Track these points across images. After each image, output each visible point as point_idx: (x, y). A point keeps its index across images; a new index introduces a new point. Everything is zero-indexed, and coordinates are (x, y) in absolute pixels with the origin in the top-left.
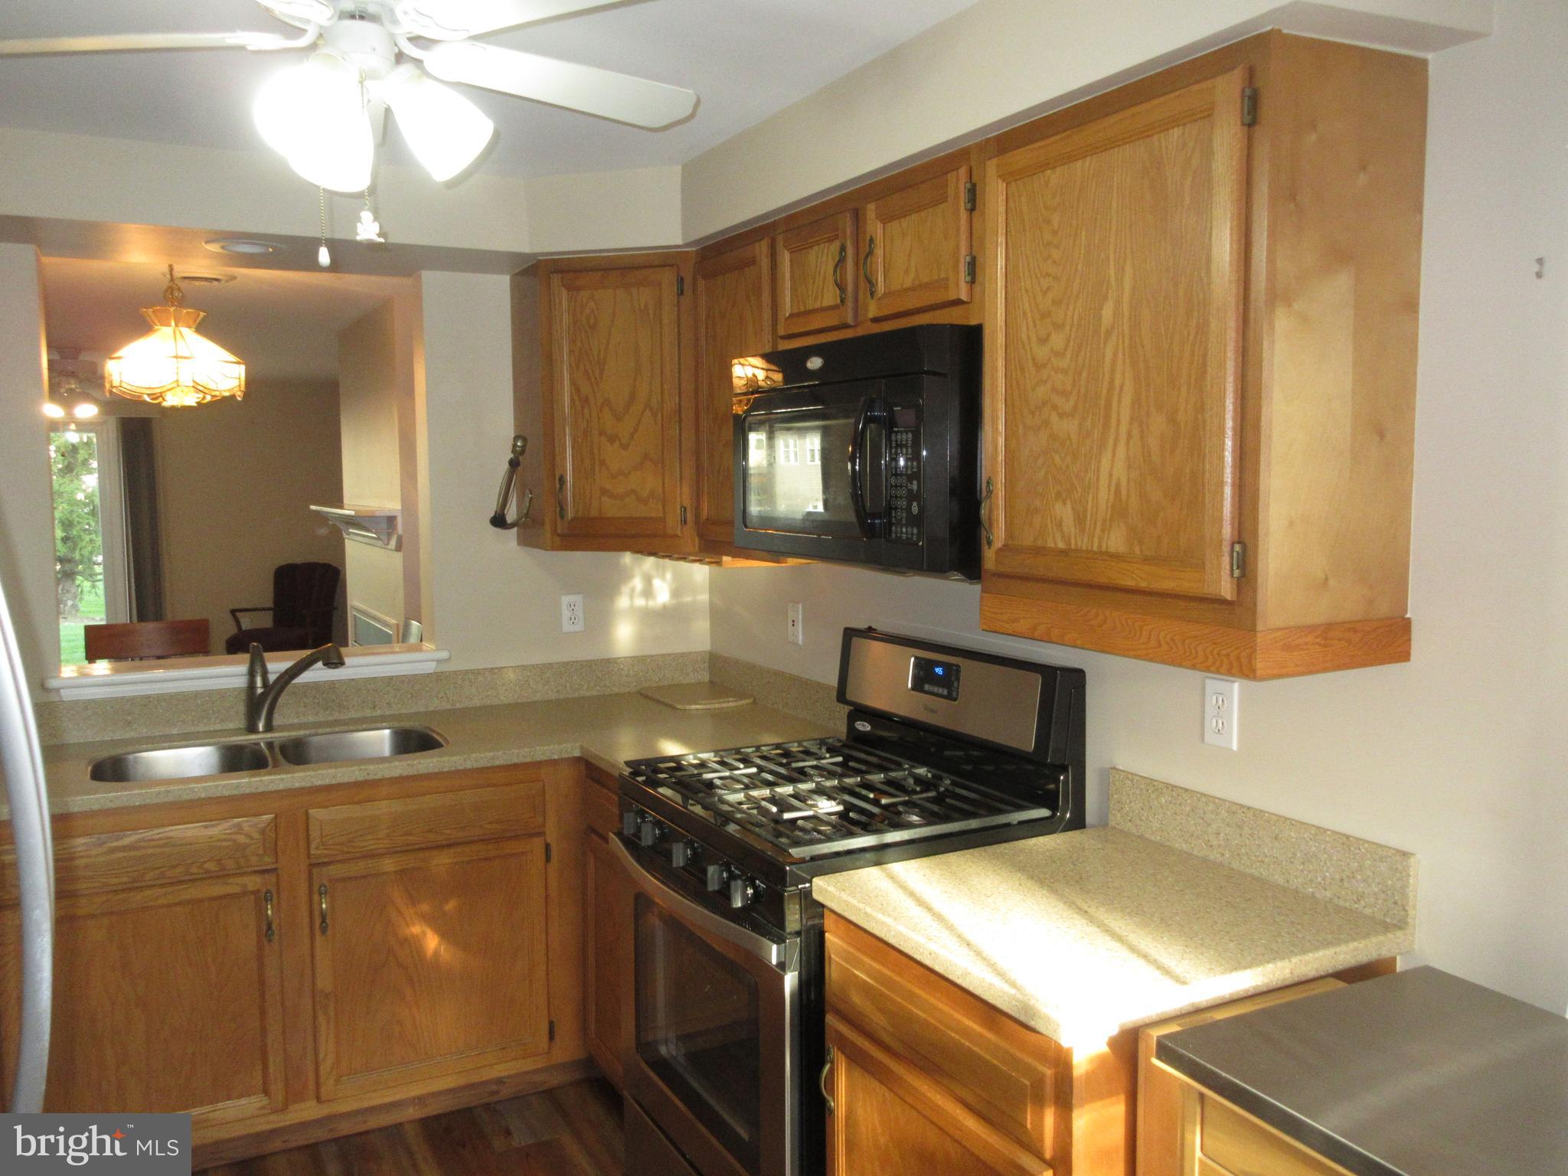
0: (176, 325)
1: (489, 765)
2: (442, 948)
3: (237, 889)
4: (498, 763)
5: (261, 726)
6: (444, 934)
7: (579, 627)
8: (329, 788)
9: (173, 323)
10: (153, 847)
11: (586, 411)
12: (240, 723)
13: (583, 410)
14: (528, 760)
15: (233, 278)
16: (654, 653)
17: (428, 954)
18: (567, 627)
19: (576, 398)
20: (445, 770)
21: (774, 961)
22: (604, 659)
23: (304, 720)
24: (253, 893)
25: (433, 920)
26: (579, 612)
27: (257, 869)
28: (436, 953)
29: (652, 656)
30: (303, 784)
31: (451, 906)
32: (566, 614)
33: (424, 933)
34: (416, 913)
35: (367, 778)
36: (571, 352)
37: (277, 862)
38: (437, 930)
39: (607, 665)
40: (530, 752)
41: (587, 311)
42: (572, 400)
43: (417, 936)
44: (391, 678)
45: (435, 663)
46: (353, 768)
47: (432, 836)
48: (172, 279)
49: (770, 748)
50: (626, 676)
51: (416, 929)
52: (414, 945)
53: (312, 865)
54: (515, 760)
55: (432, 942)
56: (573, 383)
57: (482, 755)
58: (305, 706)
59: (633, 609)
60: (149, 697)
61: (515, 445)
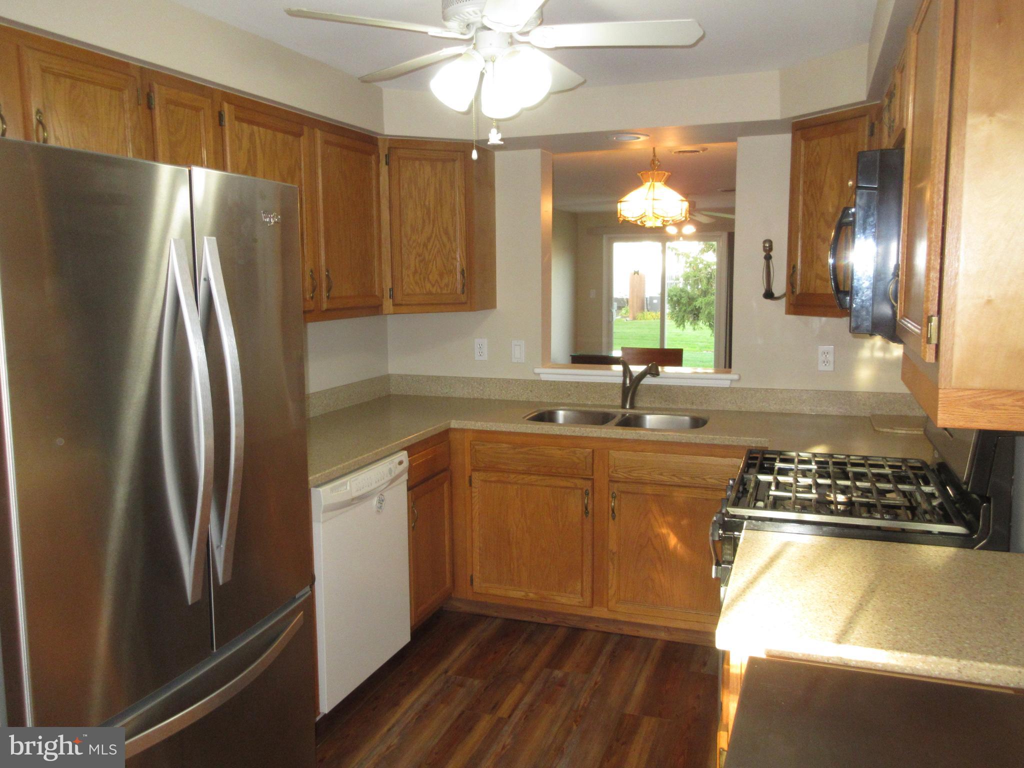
0: (653, 181)
1: (709, 443)
2: (679, 546)
3: (572, 485)
4: (715, 442)
5: (628, 407)
6: (682, 539)
7: (830, 368)
8: (621, 440)
9: (651, 180)
10: (536, 455)
11: (811, 222)
12: (619, 402)
13: (809, 220)
14: (735, 444)
15: (704, 150)
16: (886, 391)
17: (670, 547)
18: (822, 367)
19: (806, 213)
20: (683, 441)
21: (713, 576)
22: (847, 392)
23: (654, 406)
24: (582, 489)
25: (676, 528)
26: (831, 358)
27: (584, 477)
28: (675, 547)
29: (885, 393)
30: (606, 436)
31: (685, 522)
32: (821, 358)
33: (669, 534)
34: (665, 521)
35: (639, 438)
36: (805, 182)
37: (593, 475)
38: (676, 534)
39: (849, 396)
40: (737, 439)
41: (815, 154)
42: (804, 215)
43: (665, 534)
44: (703, 387)
45: (730, 381)
46: (632, 431)
47: (676, 479)
48: (654, 156)
49: (859, 458)
50: (864, 405)
51: (664, 531)
52: (663, 540)
53: (611, 481)
54: (727, 443)
55: (673, 541)
56: (805, 204)
57: (706, 436)
58: (654, 398)
59: (872, 359)
60: (578, 383)
61: (764, 247)
